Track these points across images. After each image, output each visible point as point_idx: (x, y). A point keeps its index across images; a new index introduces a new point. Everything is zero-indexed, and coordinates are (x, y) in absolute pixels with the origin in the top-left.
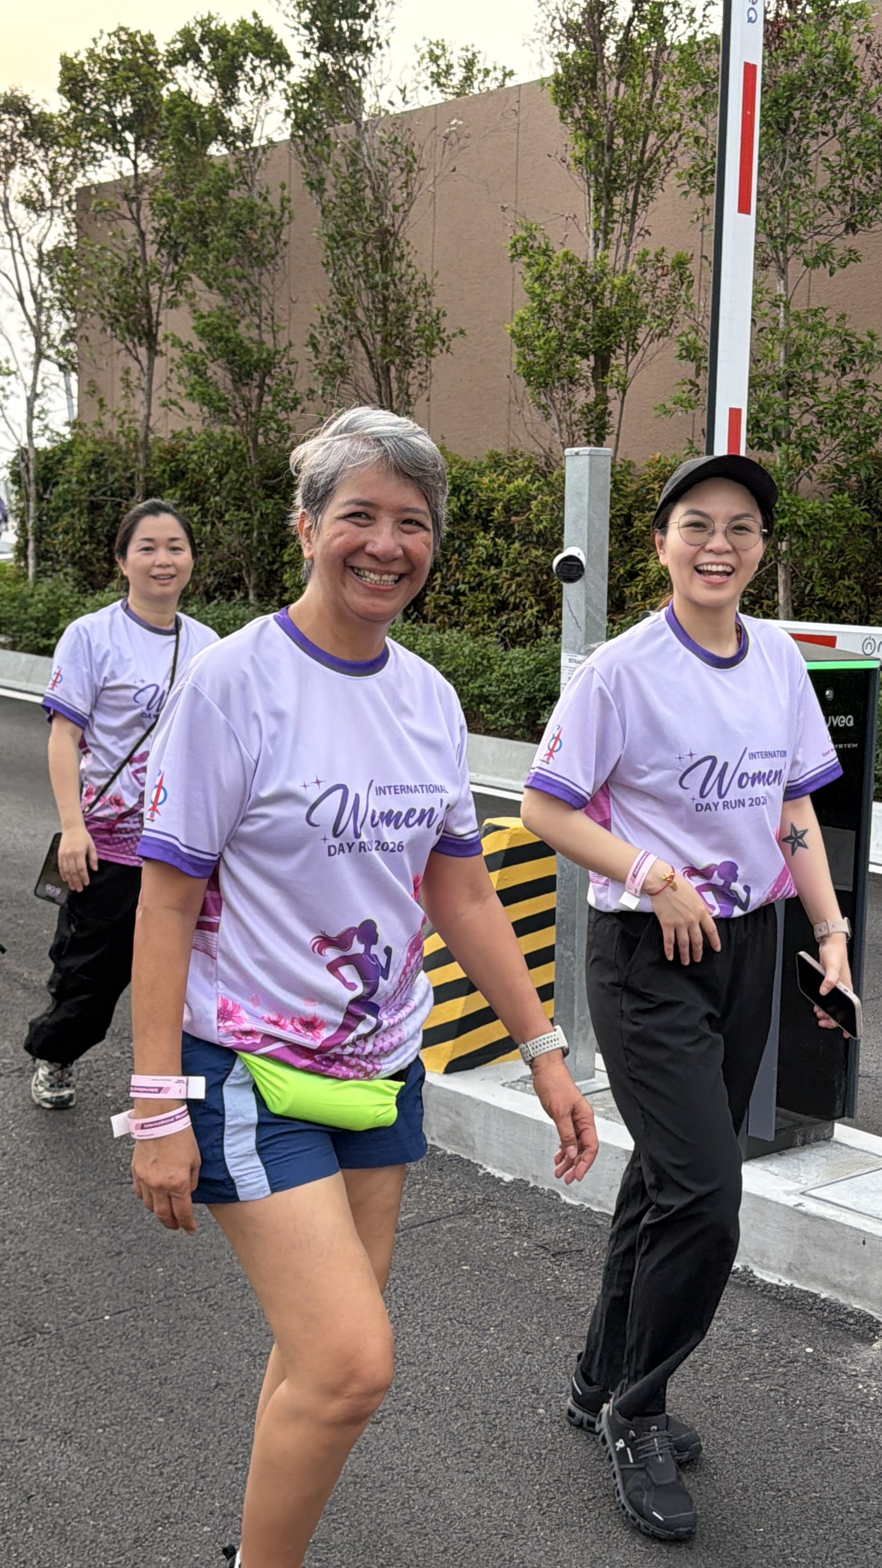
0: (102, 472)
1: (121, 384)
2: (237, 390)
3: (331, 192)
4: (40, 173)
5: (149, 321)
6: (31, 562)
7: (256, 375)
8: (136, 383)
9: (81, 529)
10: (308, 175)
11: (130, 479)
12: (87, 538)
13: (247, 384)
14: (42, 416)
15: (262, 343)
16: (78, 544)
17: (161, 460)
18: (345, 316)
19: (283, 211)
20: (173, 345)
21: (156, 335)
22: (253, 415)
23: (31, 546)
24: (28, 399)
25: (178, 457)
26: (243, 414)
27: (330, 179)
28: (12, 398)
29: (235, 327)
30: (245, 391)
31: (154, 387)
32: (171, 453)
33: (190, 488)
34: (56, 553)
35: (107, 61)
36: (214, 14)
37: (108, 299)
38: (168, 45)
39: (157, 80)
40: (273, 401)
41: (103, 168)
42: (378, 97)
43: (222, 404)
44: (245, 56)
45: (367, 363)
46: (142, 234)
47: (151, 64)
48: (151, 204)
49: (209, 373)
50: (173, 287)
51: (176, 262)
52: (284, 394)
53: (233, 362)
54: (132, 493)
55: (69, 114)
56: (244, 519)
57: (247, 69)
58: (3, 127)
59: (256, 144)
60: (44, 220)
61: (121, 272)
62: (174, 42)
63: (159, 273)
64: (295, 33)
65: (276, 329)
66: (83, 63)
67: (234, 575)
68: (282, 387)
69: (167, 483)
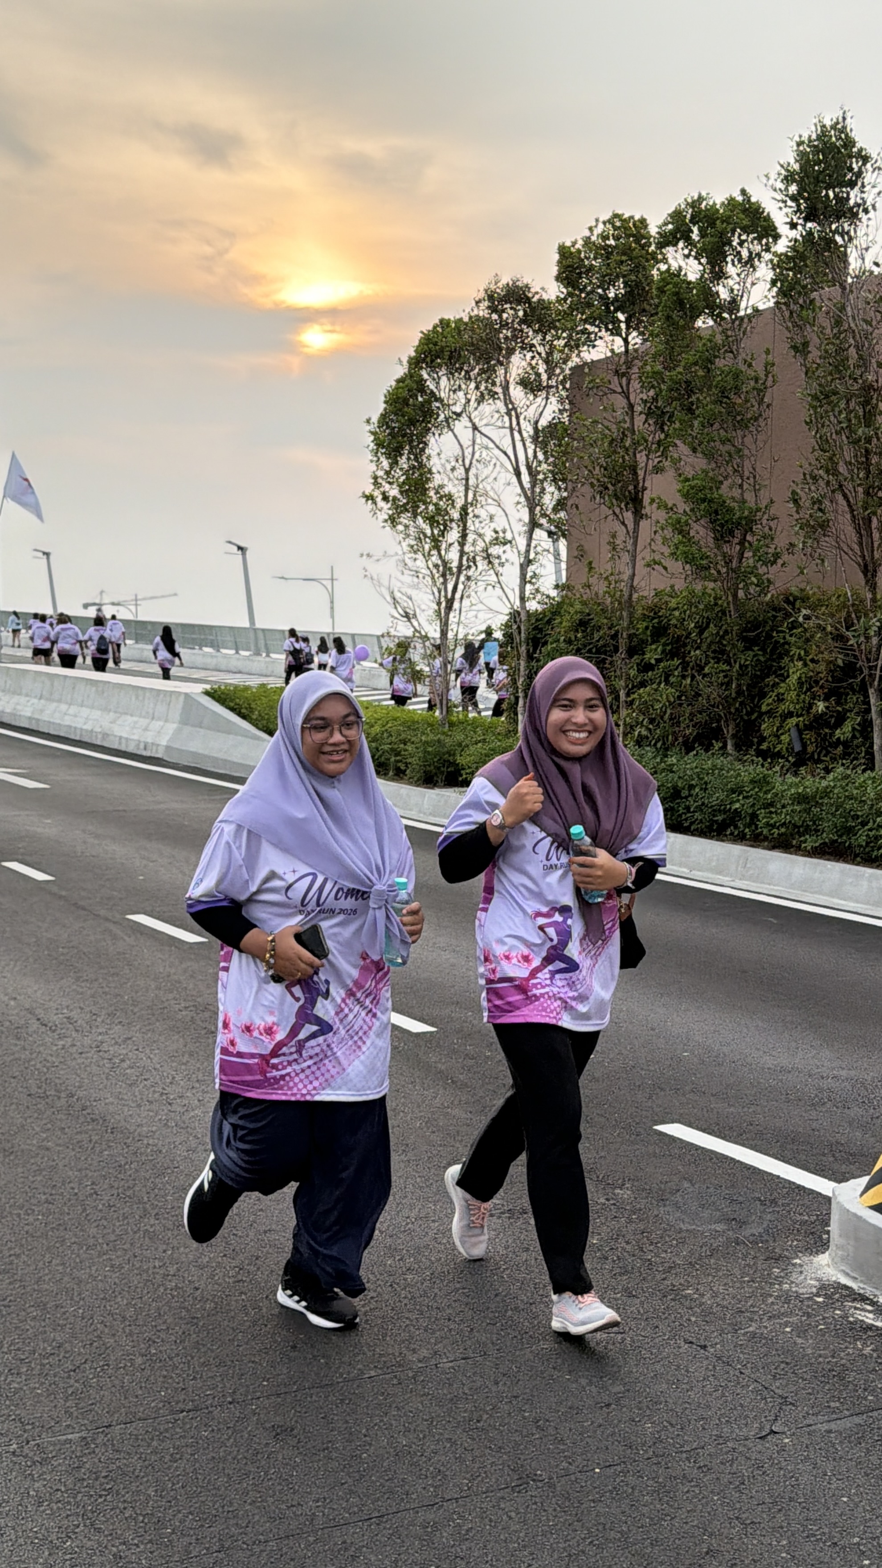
0: (589, 631)
1: (609, 547)
2: (719, 547)
3: (814, 354)
4: (537, 356)
5: (636, 487)
7: (737, 533)
8: (621, 545)
10: (792, 339)
11: (615, 637)
13: (729, 542)
14: (534, 580)
15: (744, 502)
17: (645, 617)
18: (827, 472)
19: (766, 376)
20: (658, 508)
21: (642, 500)
22: (733, 571)
24: (521, 565)
25: (660, 614)
26: (725, 570)
27: (815, 341)
28: (507, 564)
29: (718, 488)
30: (726, 548)
31: (639, 548)
32: (654, 610)
33: (671, 643)
35: (599, 248)
36: (704, 194)
37: (597, 468)
38: (660, 227)
39: (647, 261)
40: (754, 556)
41: (594, 346)
42: (863, 259)
43: (704, 562)
44: (733, 231)
45: (848, 516)
46: (631, 406)
47: (643, 247)
48: (640, 377)
49: (692, 533)
50: (659, 454)
51: (663, 431)
52: (764, 549)
53: (715, 521)
54: (616, 649)
55: (565, 299)
56: (723, 671)
57: (735, 244)
58: (505, 316)
59: (742, 313)
60: (539, 400)
61: (611, 443)
62: (666, 224)
63: (646, 441)
64: (782, 205)
65: (757, 487)
66: (580, 251)
67: (713, 726)
68: (762, 543)
69: (648, 639)
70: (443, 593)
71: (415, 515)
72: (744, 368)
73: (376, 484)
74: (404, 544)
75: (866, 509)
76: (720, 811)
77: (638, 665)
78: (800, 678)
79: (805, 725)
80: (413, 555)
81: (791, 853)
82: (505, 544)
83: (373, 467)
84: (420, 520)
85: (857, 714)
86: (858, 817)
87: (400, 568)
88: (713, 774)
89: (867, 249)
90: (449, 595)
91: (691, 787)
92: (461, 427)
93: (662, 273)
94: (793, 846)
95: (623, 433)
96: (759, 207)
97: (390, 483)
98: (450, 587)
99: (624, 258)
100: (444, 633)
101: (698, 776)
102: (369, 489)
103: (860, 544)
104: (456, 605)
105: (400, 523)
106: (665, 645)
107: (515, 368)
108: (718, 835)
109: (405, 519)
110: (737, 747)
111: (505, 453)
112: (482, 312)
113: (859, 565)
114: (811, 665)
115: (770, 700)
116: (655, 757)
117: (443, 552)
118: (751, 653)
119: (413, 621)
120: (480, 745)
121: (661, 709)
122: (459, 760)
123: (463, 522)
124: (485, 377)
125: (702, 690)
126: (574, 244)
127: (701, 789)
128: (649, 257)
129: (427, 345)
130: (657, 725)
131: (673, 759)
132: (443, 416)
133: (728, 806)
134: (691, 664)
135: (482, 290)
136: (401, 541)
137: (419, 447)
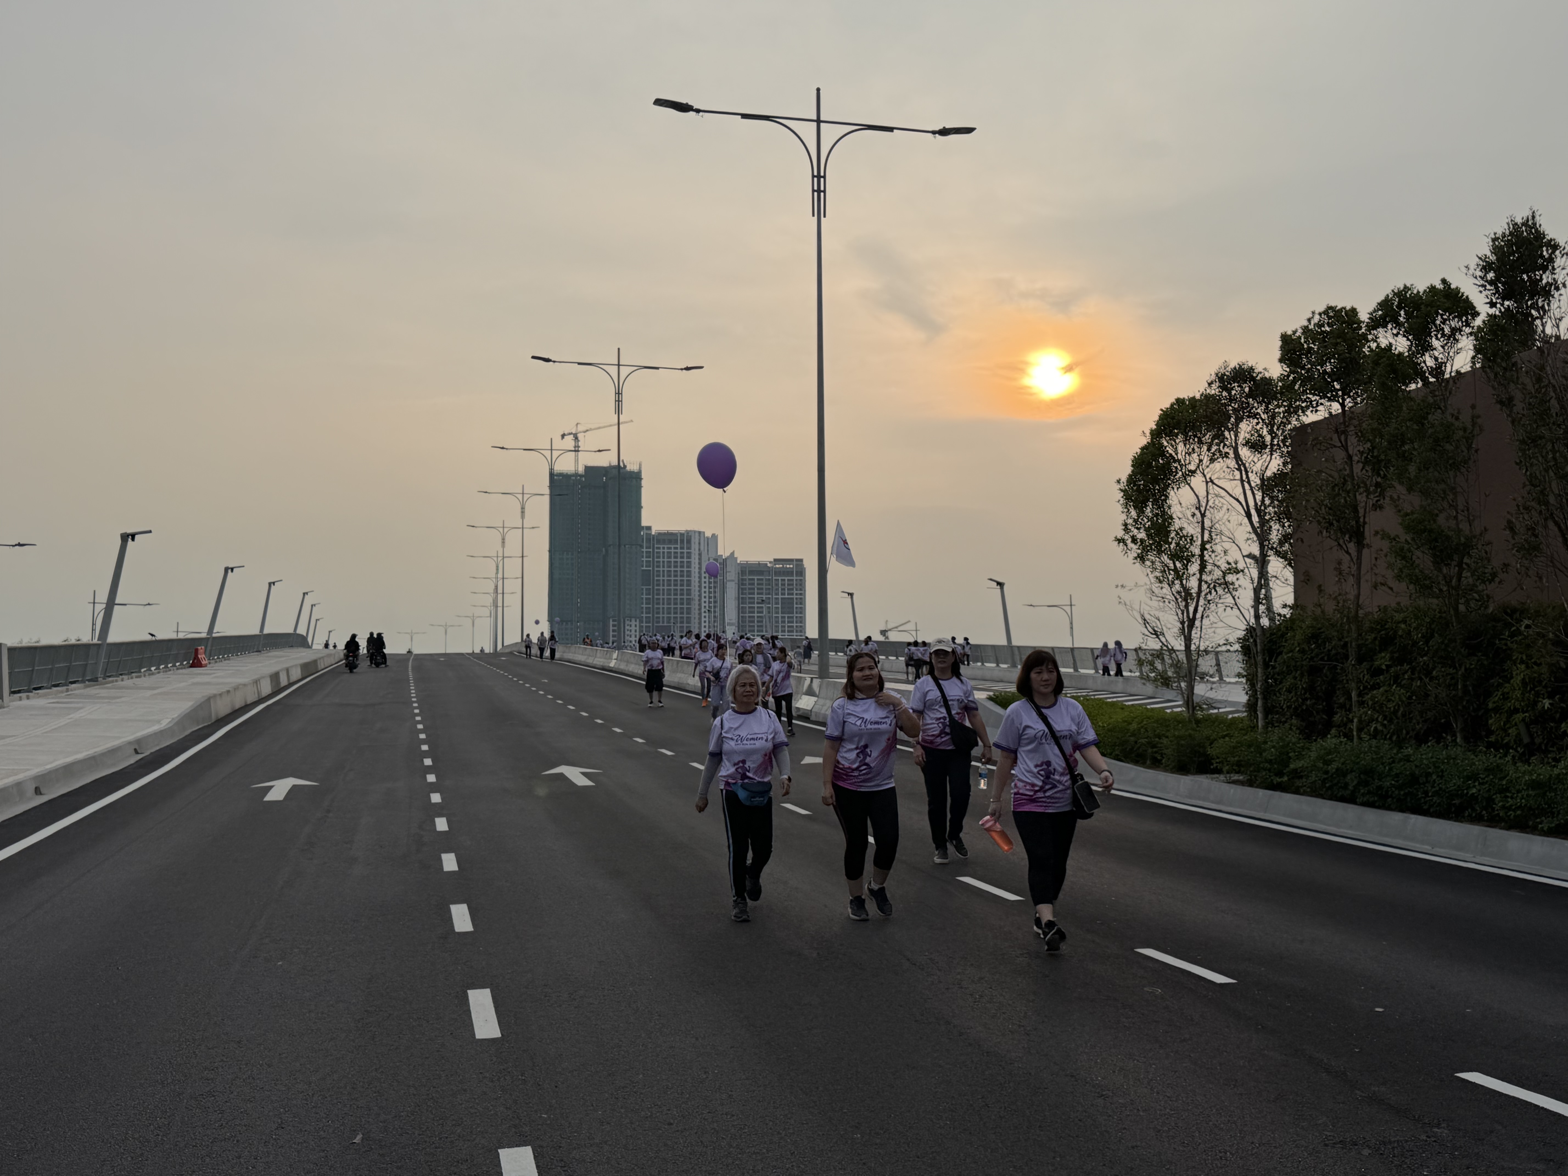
0: (1320, 642)
1: (1335, 573)
2: (1439, 569)
3: (1519, 406)
4: (1260, 420)
5: (1357, 522)
6: (1260, 715)
7: (1456, 557)
8: (1347, 571)
9: (1303, 688)
10: (1498, 395)
11: (1345, 646)
12: (1307, 695)
13: (1448, 564)
15: (1460, 530)
16: (1300, 700)
17: (1372, 630)
18: (1539, 503)
19: (1473, 426)
20: (1383, 538)
21: (1363, 532)
22: (1454, 588)
23: (1260, 703)
24: (1255, 589)
25: (1387, 627)
26: (1445, 589)
27: (1519, 396)
29: (1435, 521)
30: (1445, 570)
31: (1362, 572)
32: (1381, 624)
33: (1399, 651)
34: (1281, 708)
35: (1317, 334)
36: (1408, 285)
37: (1323, 507)
38: (1371, 314)
39: (1360, 341)
40: (1472, 576)
41: (1317, 411)
42: (1558, 327)
43: (1427, 582)
44: (1438, 314)
46: (1350, 457)
47: (1354, 329)
48: (1356, 433)
49: (1414, 558)
50: (1377, 494)
51: (1379, 475)
52: (1482, 569)
53: (1435, 547)
54: (1346, 657)
55: (1288, 376)
56: (1450, 674)
57: (1437, 322)
58: (1233, 392)
59: (1447, 376)
60: (1265, 456)
61: (1333, 487)
62: (1375, 311)
63: (1366, 485)
64: (1481, 289)
65: (1471, 518)
66: (1300, 338)
67: (1443, 721)
68: (1480, 564)
69: (1377, 648)
70: (1185, 614)
71: (1160, 552)
72: (1453, 421)
73: (1127, 530)
74: (1151, 576)
76: (1457, 795)
77: (1367, 670)
78: (1523, 679)
79: (1532, 720)
80: (1160, 585)
81: (1528, 833)
82: (1237, 571)
83: (1124, 517)
84: (1165, 558)
87: (1149, 596)
88: (1448, 763)
90: (1191, 616)
91: (1429, 775)
92: (1197, 481)
93: (1371, 350)
95: (1344, 479)
96: (1459, 292)
97: (1138, 529)
98: (1191, 609)
99: (1339, 340)
100: (1188, 647)
101: (1434, 764)
102: (1120, 533)
104: (1197, 623)
105: (1148, 560)
106: (1392, 652)
107: (1242, 432)
108: (1457, 817)
109: (1151, 556)
110: (1466, 739)
111: (1237, 500)
112: (1214, 390)
114: (1536, 668)
115: (1497, 698)
117: (1184, 582)
118: (1476, 658)
119: (1160, 637)
120: (1227, 739)
121: (1394, 707)
122: (1209, 751)
123: (1202, 556)
124: (1216, 441)
125: (1430, 690)
126: (1295, 332)
127: (1438, 776)
128: (1360, 337)
129: (1166, 419)
130: (1391, 721)
131: (1410, 751)
132: (1180, 473)
133: (1465, 791)
134: (1418, 669)
135: (1213, 374)
136: (1150, 573)
137: (1161, 499)
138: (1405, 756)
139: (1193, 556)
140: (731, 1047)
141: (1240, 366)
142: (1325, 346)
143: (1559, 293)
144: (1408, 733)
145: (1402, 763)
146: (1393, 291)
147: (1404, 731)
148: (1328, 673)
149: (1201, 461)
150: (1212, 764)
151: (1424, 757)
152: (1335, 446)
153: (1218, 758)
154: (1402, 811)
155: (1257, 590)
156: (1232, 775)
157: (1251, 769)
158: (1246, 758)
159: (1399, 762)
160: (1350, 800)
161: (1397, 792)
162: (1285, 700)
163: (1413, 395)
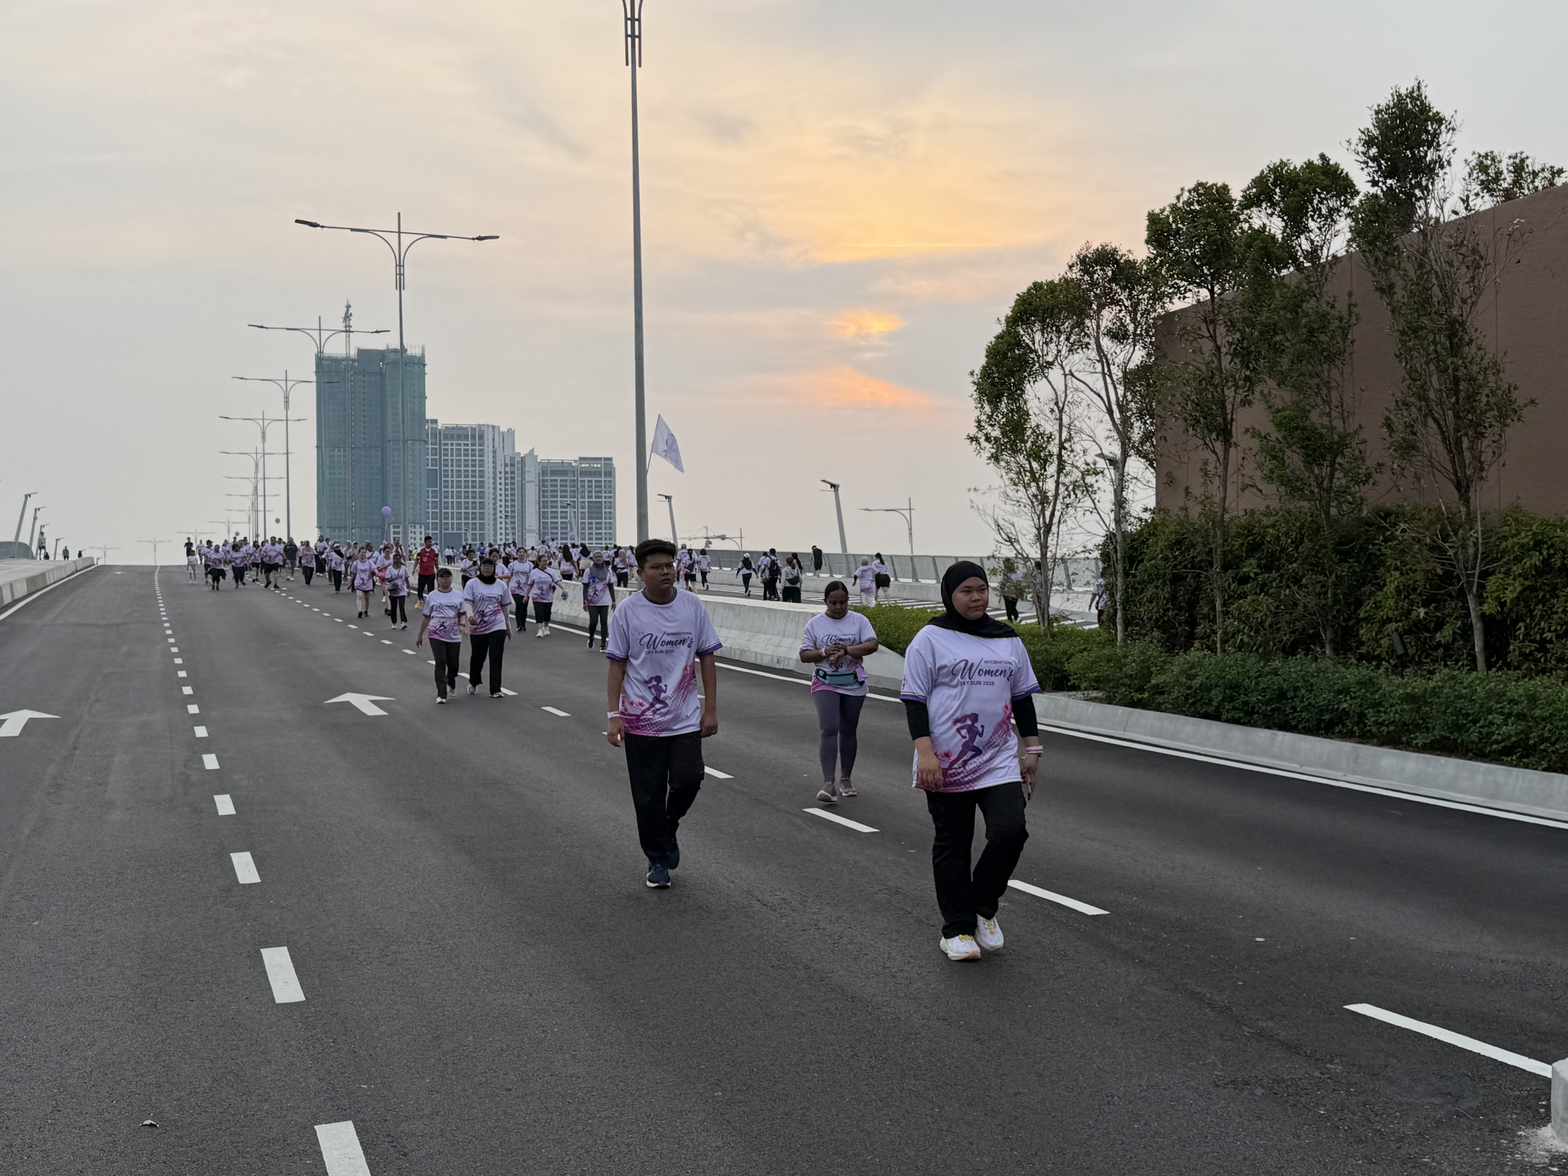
0: (1183, 548)
1: (1201, 474)
2: (1310, 470)
3: (1400, 294)
4: (1123, 307)
5: (1224, 419)
6: (1119, 628)
7: (1329, 457)
8: (1213, 471)
9: (1165, 598)
10: (1378, 282)
11: (1210, 552)
12: (1169, 606)
13: (1320, 464)
15: (1333, 428)
16: (1161, 611)
17: (1239, 535)
18: (1419, 398)
19: (1350, 315)
20: (1253, 437)
21: (1231, 429)
22: (1326, 491)
23: (1119, 615)
24: (1115, 492)
25: (1254, 532)
26: (1316, 491)
27: (1399, 282)
29: (1307, 417)
30: (1316, 471)
31: (1229, 473)
32: (1248, 529)
33: (1266, 558)
34: (1142, 619)
36: (1285, 160)
37: (1189, 403)
38: (1245, 192)
39: (1231, 221)
40: (1345, 476)
41: (1185, 298)
42: (1442, 209)
43: (1299, 484)
44: (1315, 192)
45: (1439, 437)
46: (1218, 348)
47: (1226, 208)
48: (1226, 322)
49: (1285, 457)
50: (1246, 389)
51: (1248, 368)
52: (1356, 470)
53: (1307, 446)
54: (1211, 565)
55: (1155, 259)
56: (1320, 582)
57: (1315, 202)
58: (1095, 276)
59: (1322, 261)
60: (1127, 347)
61: (1200, 382)
62: (1249, 189)
63: (1235, 379)
64: (1363, 166)
65: (1346, 415)
66: (1168, 217)
67: (1311, 631)
68: (1353, 465)
69: (1244, 555)
70: (1041, 519)
71: (1015, 451)
72: (1328, 309)
73: (980, 427)
74: (1005, 477)
75: (1459, 431)
76: (1327, 710)
77: (1233, 578)
78: (1398, 587)
79: (1404, 629)
80: (1015, 487)
81: (1401, 749)
82: (1097, 474)
83: (977, 412)
84: (1021, 458)
85: (1457, 618)
86: (1468, 715)
87: (1004, 499)
88: (1318, 676)
89: (1444, 201)
90: (1047, 521)
91: (1296, 689)
92: (1055, 374)
93: (1243, 232)
94: (1402, 743)
95: (1212, 372)
96: (1338, 168)
97: (992, 426)
98: (1048, 513)
100: (1044, 555)
101: (1303, 677)
102: (973, 431)
103: (1453, 462)
104: (1054, 529)
105: (1003, 460)
106: (1259, 559)
107: (1104, 320)
108: (1326, 733)
109: (1006, 456)
110: (1335, 650)
111: (1098, 394)
112: (1075, 274)
113: (1453, 482)
114: (1411, 574)
115: (1368, 607)
116: (1258, 662)
117: (1041, 484)
118: (1347, 565)
119: (1015, 544)
120: (1085, 653)
121: (1261, 617)
122: (1067, 666)
123: (1060, 456)
124: (1077, 330)
125: (1298, 600)
126: (1163, 211)
127: (1307, 691)
128: (1232, 218)
129: (1023, 305)
130: (1257, 632)
131: (1277, 664)
132: (1037, 365)
133: (1336, 706)
134: (1286, 576)
135: (1075, 256)
136: (1004, 475)
137: (1017, 393)
138: (1274, 669)
139: (1051, 455)
140: (570, 1003)
141: (1103, 248)
142: (1195, 227)
143: (1444, 171)
144: (1274, 645)
145: (1269, 677)
146: (1268, 166)
147: (1271, 643)
148: (1192, 581)
149: (1059, 351)
150: (1070, 681)
151: (1292, 670)
152: (1203, 337)
153: (1075, 674)
154: (1269, 727)
155: (1119, 493)
156: (1090, 692)
157: (1111, 685)
158: (1105, 674)
159: (1266, 676)
160: (1215, 716)
161: (1263, 708)
162: (1145, 611)
163: (1286, 281)
